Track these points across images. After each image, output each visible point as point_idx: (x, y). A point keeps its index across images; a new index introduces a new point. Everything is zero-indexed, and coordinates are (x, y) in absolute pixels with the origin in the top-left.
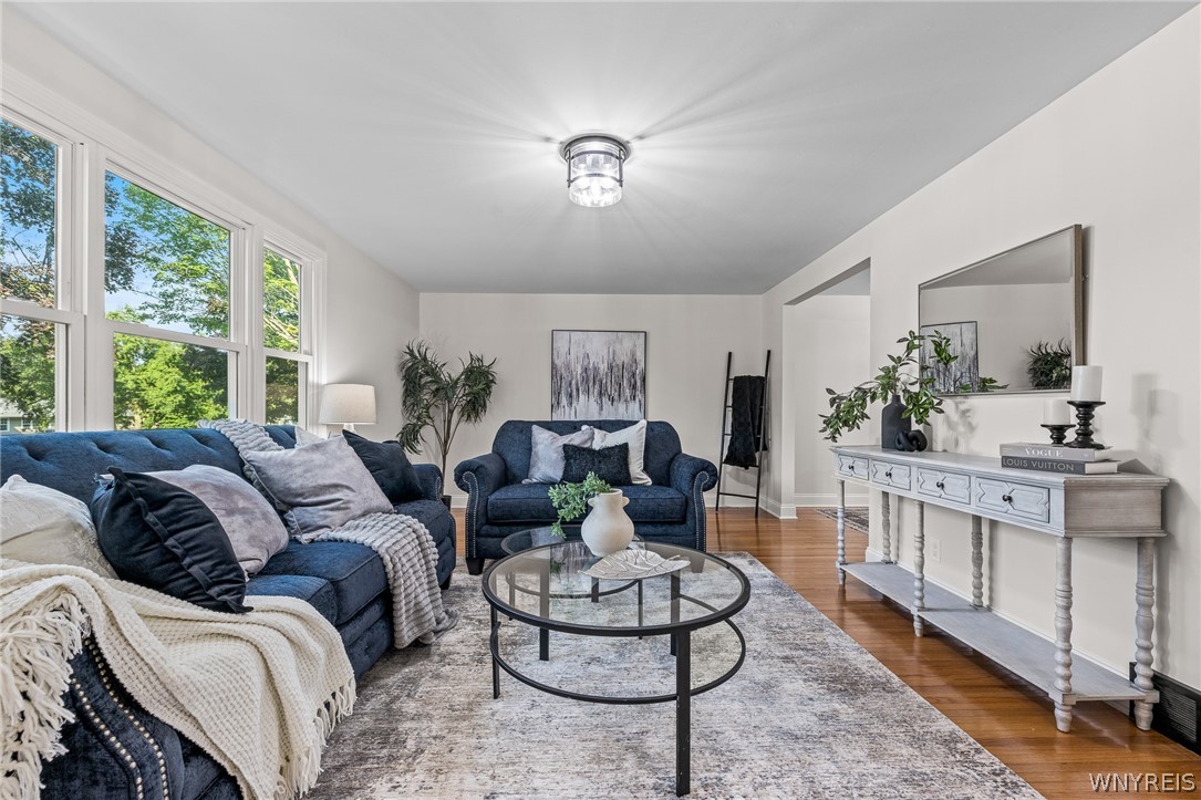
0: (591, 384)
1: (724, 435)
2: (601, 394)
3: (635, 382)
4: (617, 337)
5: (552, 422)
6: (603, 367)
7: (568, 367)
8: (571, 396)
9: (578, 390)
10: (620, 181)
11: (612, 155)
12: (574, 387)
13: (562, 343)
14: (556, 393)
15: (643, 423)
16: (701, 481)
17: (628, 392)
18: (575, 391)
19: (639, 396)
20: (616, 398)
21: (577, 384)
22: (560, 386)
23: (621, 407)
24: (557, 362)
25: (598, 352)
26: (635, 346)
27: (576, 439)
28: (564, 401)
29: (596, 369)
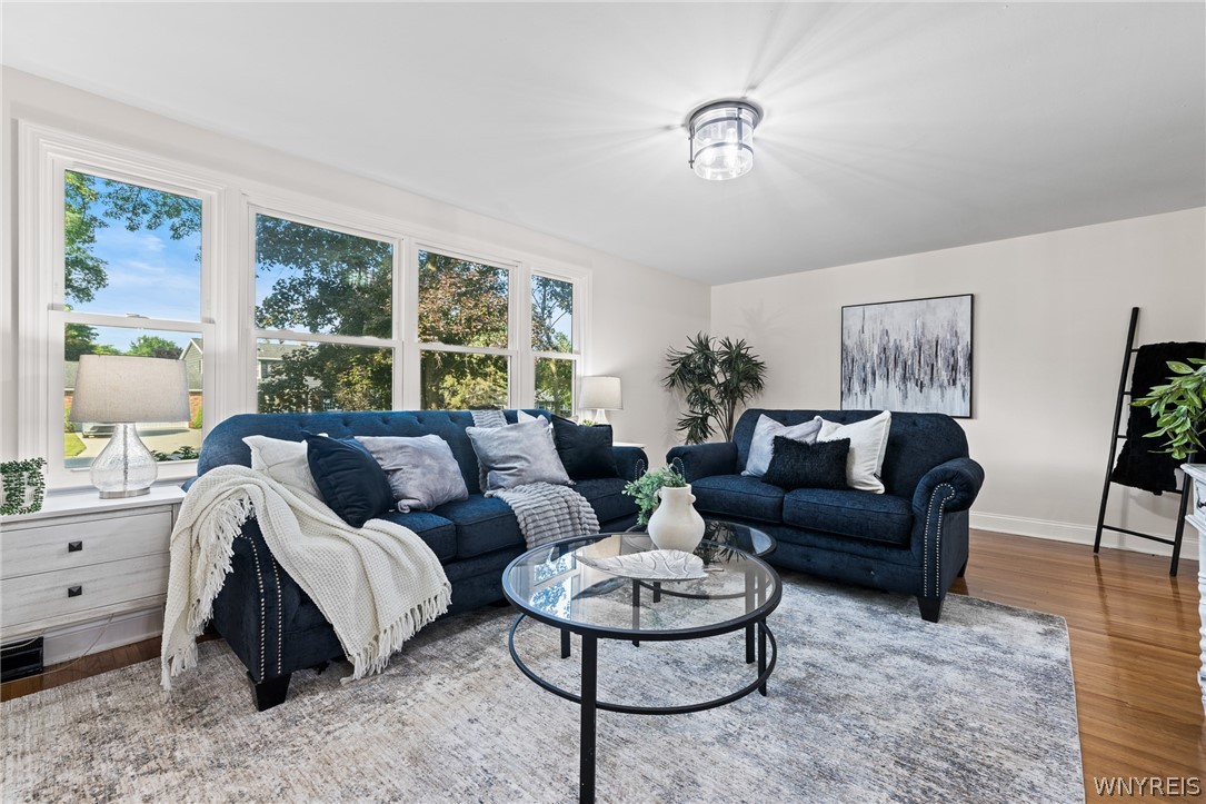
0: (891, 366)
1: (1116, 437)
2: (904, 378)
3: (956, 362)
4: (928, 305)
6: (908, 346)
7: (861, 346)
8: (865, 381)
9: (874, 374)
12: (869, 370)
13: (854, 321)
14: (847, 379)
15: (886, 415)
16: (941, 496)
17: (944, 375)
18: (870, 376)
19: (963, 379)
20: (926, 381)
21: (873, 368)
22: (851, 369)
23: (935, 394)
24: (847, 342)
25: (902, 328)
26: (955, 314)
27: (795, 432)
28: (856, 387)
29: (898, 348)
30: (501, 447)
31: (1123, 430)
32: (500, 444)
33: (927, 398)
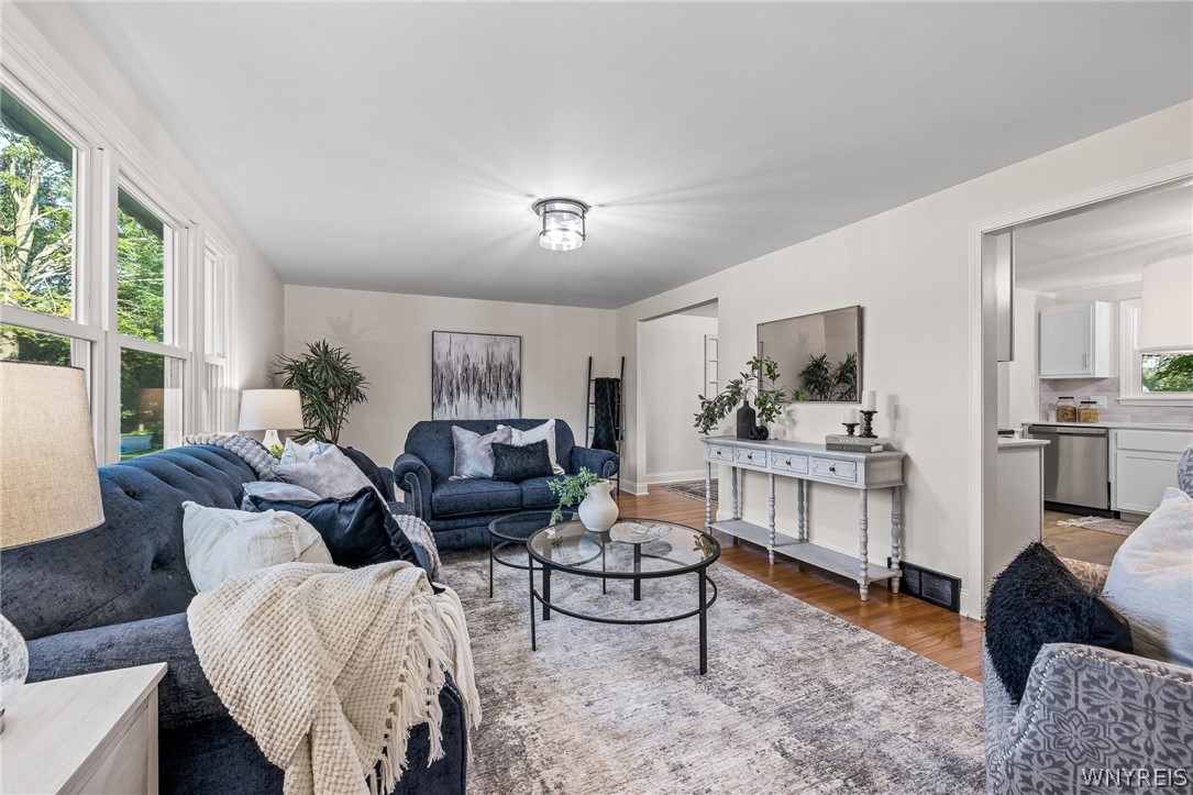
0: (471, 383)
1: (588, 427)
2: (480, 393)
3: (512, 382)
4: (495, 340)
5: (434, 422)
6: (483, 368)
7: (448, 366)
8: (451, 394)
9: (458, 389)
10: (584, 236)
11: (577, 214)
12: (455, 385)
13: (442, 344)
14: (436, 392)
15: (552, 422)
16: (608, 468)
17: (505, 391)
18: (455, 391)
19: (515, 394)
20: (494, 396)
21: (457, 383)
22: (441, 384)
23: (499, 405)
24: (438, 361)
25: (477, 352)
26: (511, 349)
28: (445, 399)
29: (475, 369)
30: (332, 485)
31: (592, 423)
32: (331, 481)
33: (495, 407)
